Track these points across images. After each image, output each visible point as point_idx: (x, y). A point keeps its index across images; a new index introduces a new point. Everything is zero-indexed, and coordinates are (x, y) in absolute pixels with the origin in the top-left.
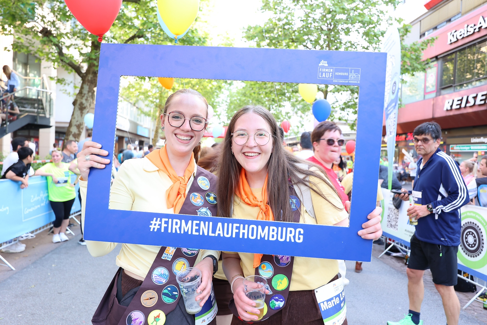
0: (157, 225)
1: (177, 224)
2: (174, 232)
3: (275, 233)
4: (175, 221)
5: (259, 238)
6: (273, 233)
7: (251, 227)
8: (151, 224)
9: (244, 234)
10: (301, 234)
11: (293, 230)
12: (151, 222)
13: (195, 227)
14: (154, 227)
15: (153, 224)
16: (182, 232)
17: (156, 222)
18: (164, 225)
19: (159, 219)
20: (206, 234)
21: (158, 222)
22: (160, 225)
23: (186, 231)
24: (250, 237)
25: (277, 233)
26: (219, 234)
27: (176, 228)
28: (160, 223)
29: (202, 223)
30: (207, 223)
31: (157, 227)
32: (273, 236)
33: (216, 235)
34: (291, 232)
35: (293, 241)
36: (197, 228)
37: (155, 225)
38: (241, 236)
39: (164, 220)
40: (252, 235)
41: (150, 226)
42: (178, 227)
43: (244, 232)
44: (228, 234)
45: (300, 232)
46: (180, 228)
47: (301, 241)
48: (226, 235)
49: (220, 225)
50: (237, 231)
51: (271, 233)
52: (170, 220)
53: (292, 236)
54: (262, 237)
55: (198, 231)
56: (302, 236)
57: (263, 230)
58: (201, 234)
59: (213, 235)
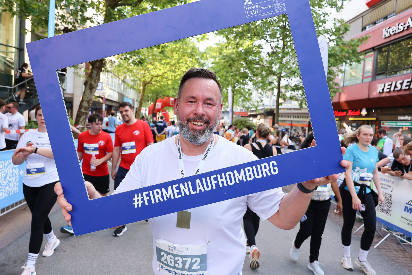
0: (140, 200)
1: (158, 193)
2: (157, 201)
3: (251, 173)
4: (155, 191)
5: (238, 182)
7: (227, 174)
8: (134, 201)
9: (223, 182)
10: (275, 166)
11: (266, 164)
12: (134, 199)
13: (176, 191)
14: (138, 203)
15: (136, 201)
16: (165, 199)
18: (146, 199)
19: (140, 194)
20: (188, 194)
21: (140, 198)
22: (143, 199)
23: (169, 197)
24: (230, 184)
25: (253, 172)
26: (200, 190)
27: (158, 198)
28: (142, 197)
29: (181, 185)
30: (186, 184)
31: (140, 202)
32: (250, 176)
33: (198, 192)
34: (265, 167)
35: (269, 174)
36: (178, 191)
37: (138, 201)
38: (221, 186)
39: (144, 194)
40: (231, 182)
41: (134, 204)
42: (159, 196)
43: (223, 181)
44: (208, 187)
45: (273, 164)
46: (162, 196)
47: (277, 172)
48: (207, 189)
49: (198, 181)
50: (216, 182)
51: (248, 174)
52: (151, 192)
53: (267, 170)
54: (241, 179)
55: (179, 193)
56: (277, 167)
57: (239, 173)
58: (183, 195)
59: (195, 192)
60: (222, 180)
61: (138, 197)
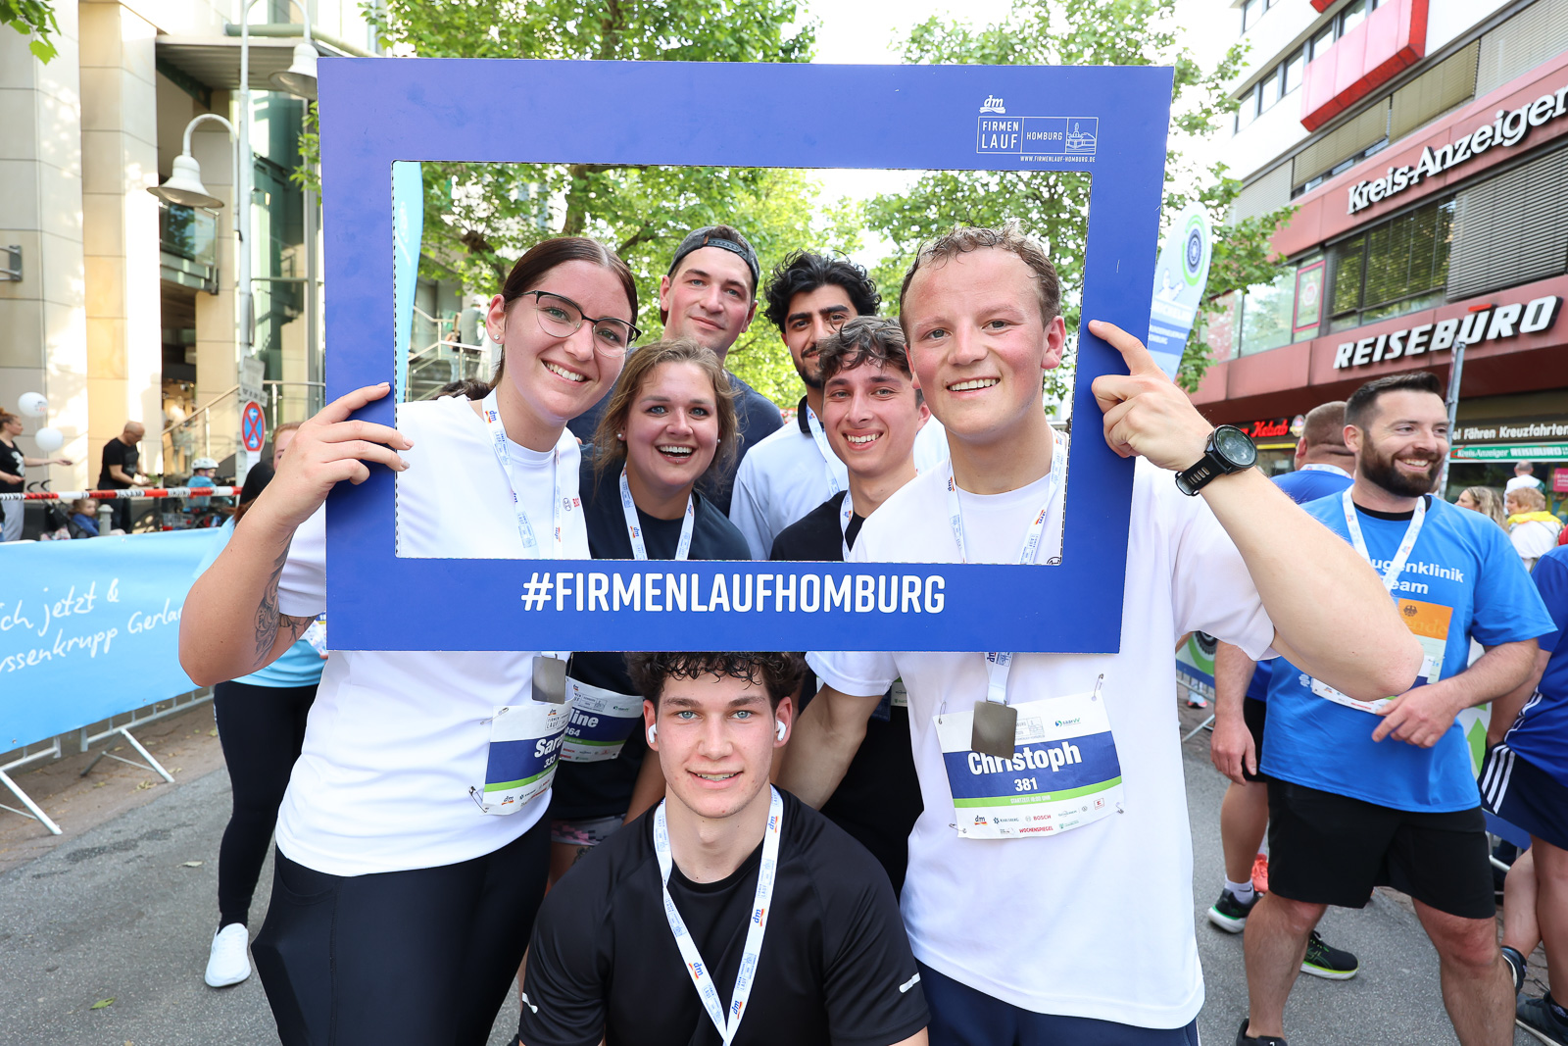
0: (543, 592)
1: (598, 585)
2: (592, 607)
3: (869, 593)
4: (593, 577)
5: (827, 608)
6: (865, 593)
7: (805, 579)
8: (526, 592)
9: (786, 599)
10: (940, 591)
11: (917, 580)
12: (526, 586)
13: (651, 592)
14: (536, 598)
15: (531, 592)
16: (616, 607)
17: (539, 586)
18: (562, 592)
19: (547, 576)
20: (683, 607)
21: (546, 585)
22: (552, 592)
23: (627, 602)
24: (804, 607)
25: (876, 593)
26: (719, 606)
27: (597, 598)
28: (551, 586)
29: (670, 577)
30: (684, 577)
31: (543, 598)
32: (865, 601)
33: (712, 608)
34: (912, 587)
35: (918, 609)
36: (658, 592)
37: (537, 592)
38: (779, 608)
39: (561, 577)
40: (810, 603)
41: (524, 597)
42: (602, 594)
43: (788, 595)
44: (742, 602)
45: (935, 584)
46: (609, 597)
47: (940, 608)
48: (737, 607)
49: (720, 579)
50: (769, 593)
51: (860, 593)
52: (580, 576)
53: (914, 596)
54: (837, 604)
55: (659, 600)
56: (942, 596)
57: (838, 586)
58: (669, 608)
59: (704, 608)
60: (786, 593)
61: (540, 580)
